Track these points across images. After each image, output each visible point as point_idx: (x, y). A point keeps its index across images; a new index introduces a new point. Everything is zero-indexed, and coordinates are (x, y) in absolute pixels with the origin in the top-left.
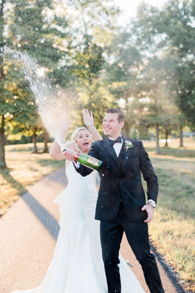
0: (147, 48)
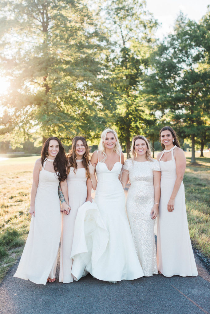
0: (184, 61)
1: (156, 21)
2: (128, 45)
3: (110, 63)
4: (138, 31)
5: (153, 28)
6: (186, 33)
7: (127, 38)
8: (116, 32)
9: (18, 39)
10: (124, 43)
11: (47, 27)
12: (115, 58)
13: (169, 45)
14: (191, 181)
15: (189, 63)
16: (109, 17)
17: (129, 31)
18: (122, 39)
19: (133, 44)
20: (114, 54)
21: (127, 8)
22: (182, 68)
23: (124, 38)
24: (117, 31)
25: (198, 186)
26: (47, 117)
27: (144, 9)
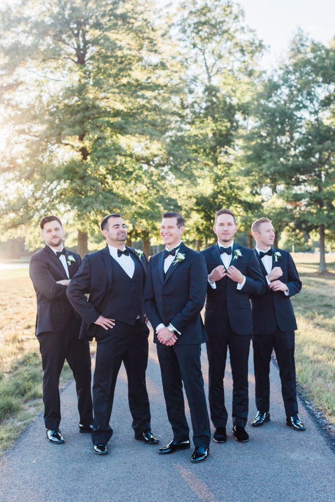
1: (261, 41)
2: (216, 82)
3: (188, 111)
4: (232, 58)
5: (257, 54)
6: (308, 62)
7: (215, 70)
8: (195, 61)
9: (38, 75)
10: (210, 77)
11: (85, 57)
12: (196, 102)
13: (281, 82)
14: (315, 300)
15: (313, 111)
16: (185, 37)
17: (217, 58)
18: (206, 72)
19: (224, 80)
20: (193, 95)
21: (213, 22)
22: (303, 117)
23: (210, 71)
24: (198, 59)
25: (324, 308)
26: (85, 200)
27: (242, 24)
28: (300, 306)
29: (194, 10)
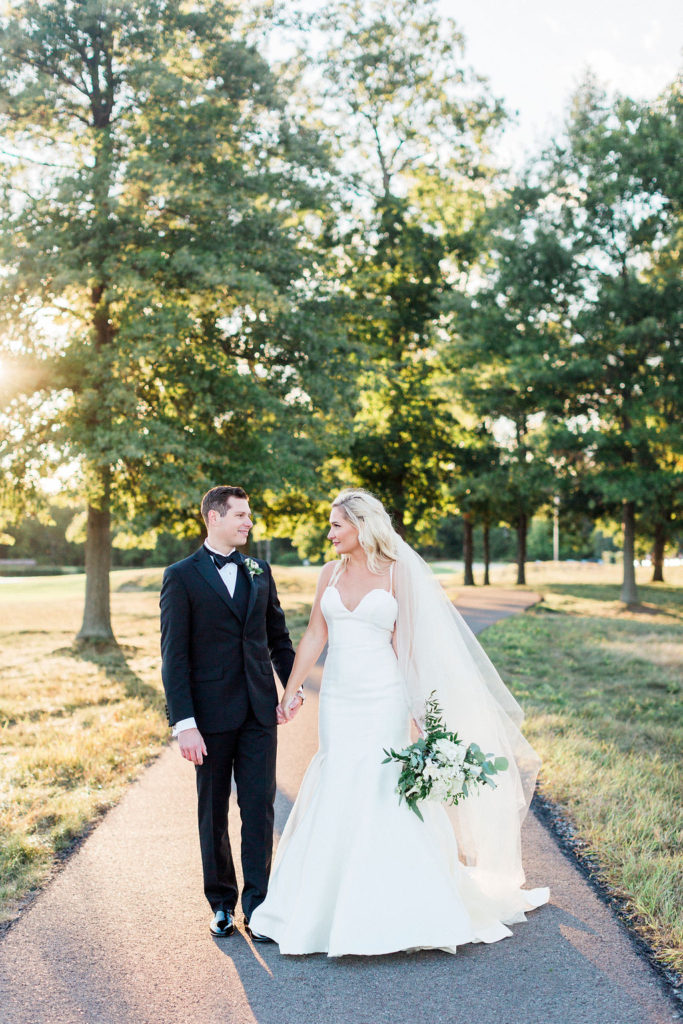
0: (599, 242)
1: (499, 102)
3: (338, 251)
4: (436, 138)
5: (490, 129)
8: (357, 143)
9: (3, 152)
10: (387, 178)
11: (110, 111)
12: (356, 231)
13: (546, 186)
14: (626, 671)
16: (335, 88)
17: (404, 137)
18: (380, 165)
19: (418, 183)
20: (349, 216)
21: (397, 57)
22: (591, 266)
23: (387, 164)
24: (362, 138)
25: (651, 693)
26: (103, 436)
27: (458, 61)
28: (595, 686)
29: (355, 30)
